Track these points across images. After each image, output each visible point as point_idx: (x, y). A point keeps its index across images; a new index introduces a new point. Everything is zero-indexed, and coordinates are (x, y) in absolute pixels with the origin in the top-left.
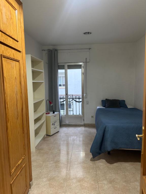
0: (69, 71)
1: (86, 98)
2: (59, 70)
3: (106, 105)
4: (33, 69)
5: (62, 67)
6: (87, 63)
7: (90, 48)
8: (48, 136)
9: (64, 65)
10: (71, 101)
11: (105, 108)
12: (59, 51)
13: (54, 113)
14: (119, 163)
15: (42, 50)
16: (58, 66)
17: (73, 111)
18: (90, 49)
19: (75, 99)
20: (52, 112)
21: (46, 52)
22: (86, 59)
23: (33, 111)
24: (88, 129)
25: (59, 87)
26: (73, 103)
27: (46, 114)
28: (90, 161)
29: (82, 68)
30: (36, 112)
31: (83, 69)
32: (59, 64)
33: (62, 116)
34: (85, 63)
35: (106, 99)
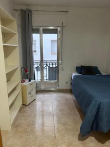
1: (61, 64)
2: (33, 34)
4: (3, 27)
5: (37, 31)
6: (63, 28)
8: (24, 106)
9: (39, 29)
10: (45, 67)
12: (33, 13)
13: (30, 81)
15: (14, 10)
16: (33, 29)
17: (47, 76)
18: (67, 12)
19: (49, 66)
20: (28, 80)
21: (19, 12)
22: (62, 23)
23: (6, 81)
25: (34, 53)
26: (47, 68)
27: (22, 82)
29: (58, 33)
30: (9, 82)
31: (59, 35)
33: (37, 82)
35: (82, 66)
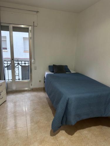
0: (15, 34)
1: (34, 64)
2: (2, 31)
3: (54, 71)
5: (6, 28)
6: (35, 27)
7: (38, 11)
9: (8, 26)
10: (17, 66)
11: (53, 73)
14: (78, 131)
16: (1, 26)
17: (19, 76)
19: (21, 64)
22: (34, 22)
24: (36, 93)
25: (3, 50)
26: (18, 67)
28: (50, 136)
29: (29, 31)
31: (30, 34)
32: (2, 24)
33: (7, 83)
34: (33, 27)
35: (53, 65)
